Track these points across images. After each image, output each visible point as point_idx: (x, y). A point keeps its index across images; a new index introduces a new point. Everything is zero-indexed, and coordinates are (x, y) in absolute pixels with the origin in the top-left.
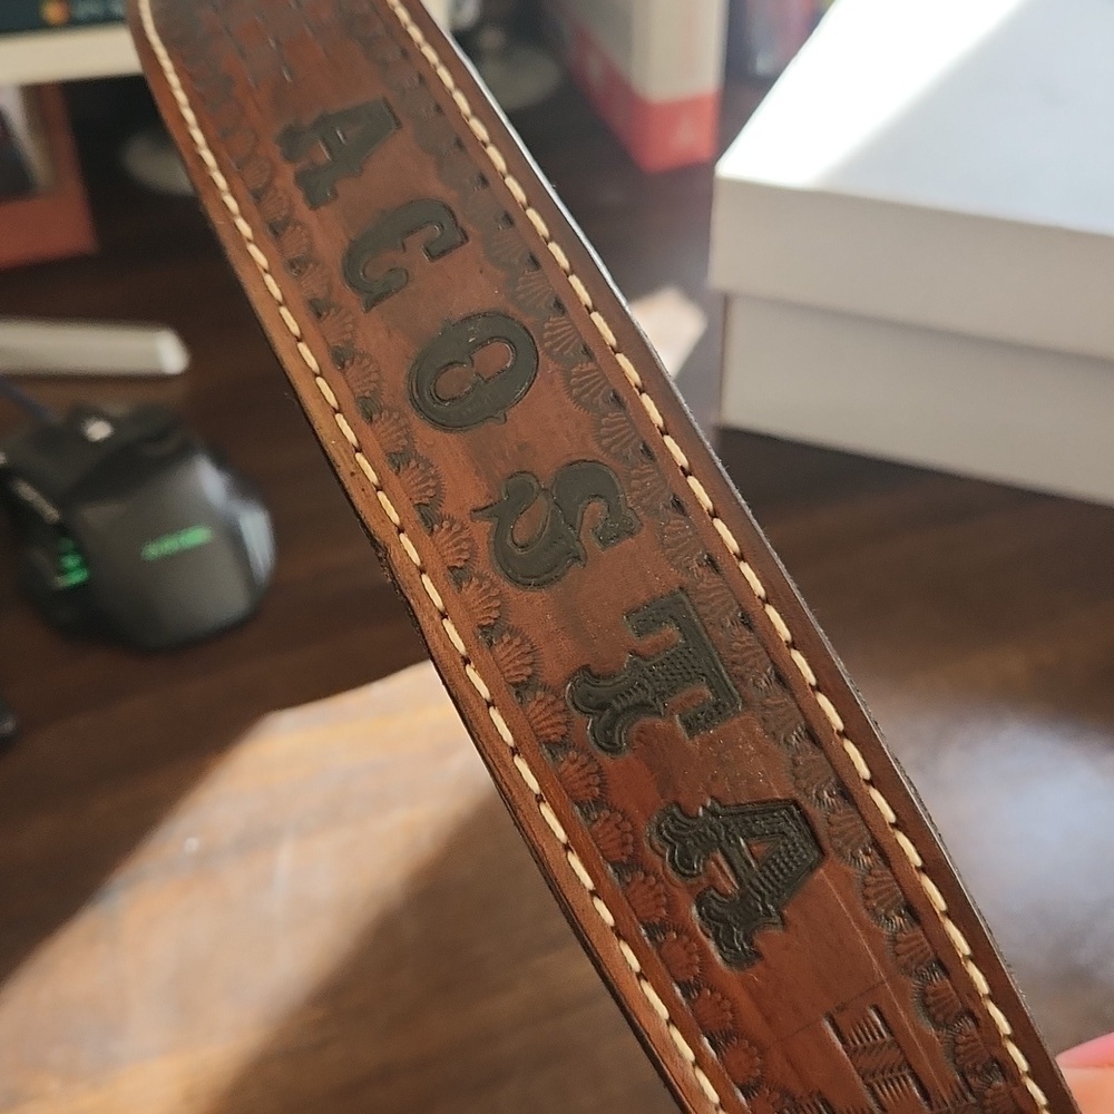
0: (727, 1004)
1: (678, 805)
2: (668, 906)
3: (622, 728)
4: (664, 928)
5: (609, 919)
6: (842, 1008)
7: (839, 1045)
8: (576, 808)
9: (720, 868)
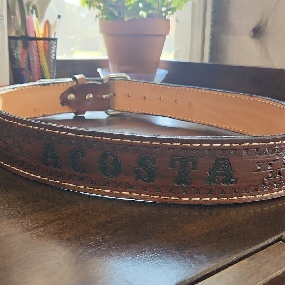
0: (241, 187)
1: (206, 178)
2: (220, 188)
3: (187, 180)
4: (223, 191)
5: (216, 199)
6: (253, 169)
7: (258, 172)
8: (196, 194)
9: (219, 177)
